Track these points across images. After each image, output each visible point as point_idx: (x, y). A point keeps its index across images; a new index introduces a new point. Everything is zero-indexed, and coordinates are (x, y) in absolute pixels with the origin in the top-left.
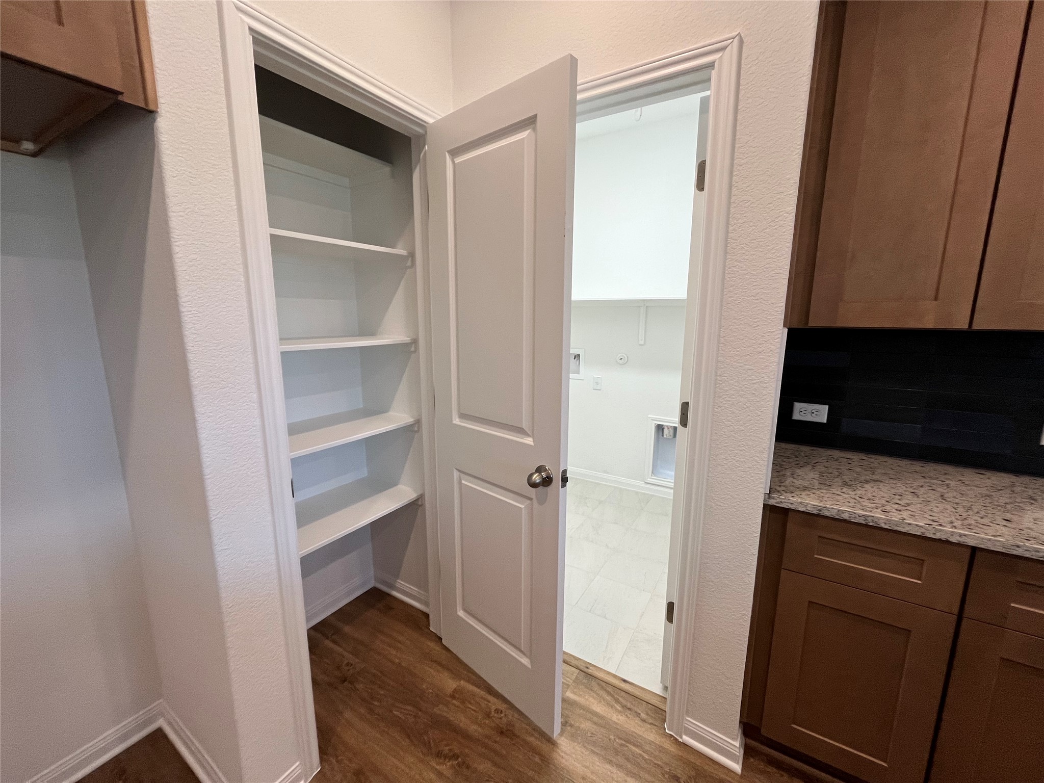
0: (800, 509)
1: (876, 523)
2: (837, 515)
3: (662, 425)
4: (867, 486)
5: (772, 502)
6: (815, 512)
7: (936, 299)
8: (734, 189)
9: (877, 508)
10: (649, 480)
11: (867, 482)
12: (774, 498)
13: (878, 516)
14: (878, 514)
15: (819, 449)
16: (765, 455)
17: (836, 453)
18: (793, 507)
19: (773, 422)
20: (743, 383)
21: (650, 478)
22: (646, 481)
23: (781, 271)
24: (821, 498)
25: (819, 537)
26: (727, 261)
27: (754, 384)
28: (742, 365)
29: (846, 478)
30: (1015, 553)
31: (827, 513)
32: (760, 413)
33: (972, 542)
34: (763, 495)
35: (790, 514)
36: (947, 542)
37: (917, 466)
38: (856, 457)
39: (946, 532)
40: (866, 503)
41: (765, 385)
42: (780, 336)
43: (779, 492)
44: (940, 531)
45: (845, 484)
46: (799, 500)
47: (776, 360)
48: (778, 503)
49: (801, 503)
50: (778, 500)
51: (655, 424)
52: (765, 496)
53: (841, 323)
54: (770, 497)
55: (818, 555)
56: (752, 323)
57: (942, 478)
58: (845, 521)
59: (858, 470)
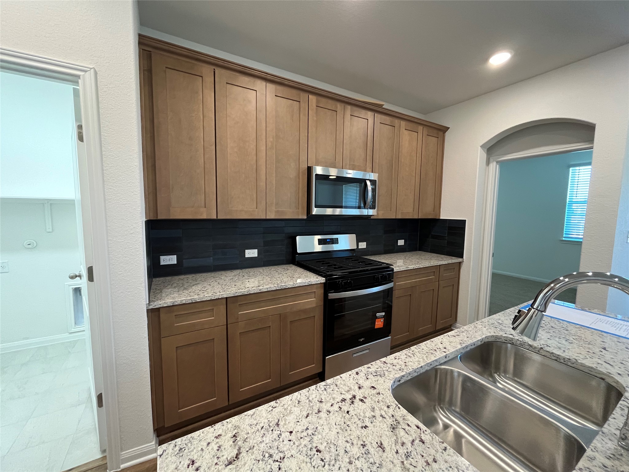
0: (165, 306)
1: (195, 300)
2: (181, 303)
3: (79, 288)
4: (193, 287)
5: (151, 307)
6: (171, 305)
7: (205, 207)
8: (103, 148)
9: (195, 294)
10: (73, 330)
11: (193, 285)
12: (151, 305)
13: (196, 298)
14: (196, 297)
15: (175, 277)
16: (143, 285)
17: (182, 277)
18: (161, 306)
19: (145, 267)
20: (125, 250)
21: (74, 328)
22: (71, 332)
23: (137, 193)
24: (173, 298)
25: (175, 315)
26: (105, 185)
27: (131, 250)
28: (123, 240)
29: (185, 287)
30: (236, 295)
31: (176, 304)
32: (137, 264)
33: (225, 296)
34: (145, 305)
35: (161, 310)
36: (219, 299)
37: (213, 274)
38: (190, 276)
39: (218, 295)
40: (192, 294)
41: (137, 250)
42: (141, 225)
43: (154, 301)
44: (216, 295)
45: (185, 289)
46: (164, 302)
47: (141, 236)
48: (154, 307)
49: (165, 303)
50: (154, 305)
51: (72, 288)
52: (147, 306)
53: (172, 217)
54: (149, 305)
55: (176, 324)
56: (125, 219)
57: (220, 276)
58: (184, 304)
59: (191, 281)
